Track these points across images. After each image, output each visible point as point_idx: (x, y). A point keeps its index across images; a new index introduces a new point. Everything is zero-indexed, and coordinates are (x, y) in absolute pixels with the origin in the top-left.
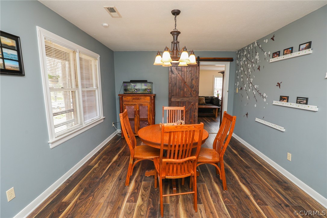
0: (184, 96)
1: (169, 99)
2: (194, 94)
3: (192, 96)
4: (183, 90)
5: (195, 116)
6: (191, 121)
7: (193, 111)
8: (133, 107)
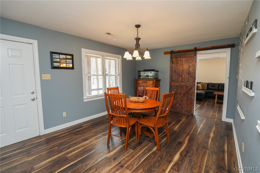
0: (182, 82)
1: (170, 83)
2: (191, 80)
3: (189, 82)
4: (181, 76)
5: (192, 99)
6: (188, 103)
7: (190, 95)
8: (143, 87)
